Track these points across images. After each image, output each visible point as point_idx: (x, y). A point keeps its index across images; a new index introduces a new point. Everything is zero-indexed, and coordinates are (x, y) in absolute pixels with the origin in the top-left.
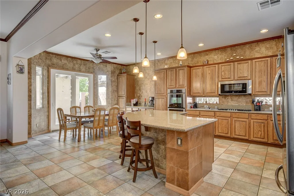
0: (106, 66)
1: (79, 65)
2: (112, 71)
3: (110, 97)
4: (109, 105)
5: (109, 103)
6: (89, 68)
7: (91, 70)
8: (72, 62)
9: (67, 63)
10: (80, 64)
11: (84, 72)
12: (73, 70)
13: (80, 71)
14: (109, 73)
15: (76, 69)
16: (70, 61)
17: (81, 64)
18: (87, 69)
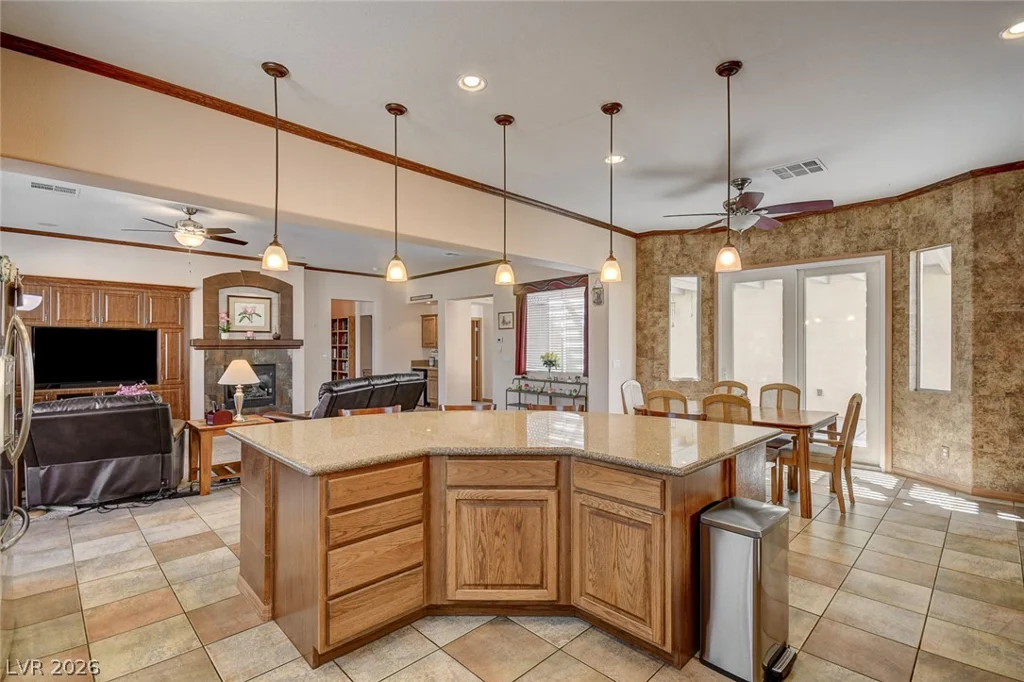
0: (948, 200)
1: (816, 237)
2: (976, 216)
3: (969, 354)
4: (961, 392)
5: (963, 384)
6: (863, 235)
7: (875, 239)
8: (787, 232)
9: (769, 242)
10: (817, 232)
11: (836, 256)
12: (791, 257)
13: (817, 255)
14: (962, 231)
15: (802, 252)
16: (780, 233)
17: (826, 229)
18: (855, 239)
